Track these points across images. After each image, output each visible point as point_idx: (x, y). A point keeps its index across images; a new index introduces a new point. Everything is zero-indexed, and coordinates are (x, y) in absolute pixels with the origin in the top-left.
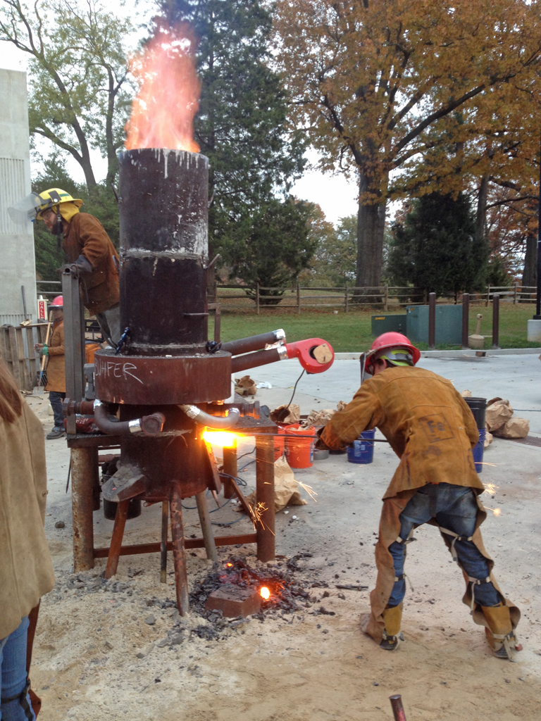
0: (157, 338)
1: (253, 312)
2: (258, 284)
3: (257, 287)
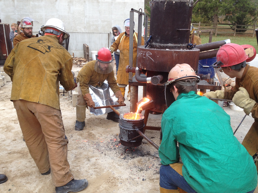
0: (163, 41)
1: (232, 35)
2: (236, 23)
3: (235, 24)
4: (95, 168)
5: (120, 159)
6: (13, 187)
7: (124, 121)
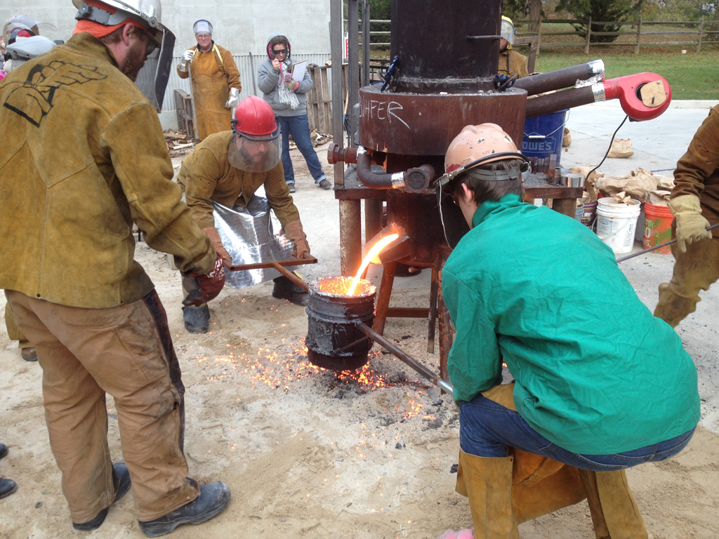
0: (431, 70)
1: (581, 51)
2: (591, 18)
3: (589, 21)
4: (264, 429)
5: (330, 400)
6: (46, 496)
7: (323, 299)
